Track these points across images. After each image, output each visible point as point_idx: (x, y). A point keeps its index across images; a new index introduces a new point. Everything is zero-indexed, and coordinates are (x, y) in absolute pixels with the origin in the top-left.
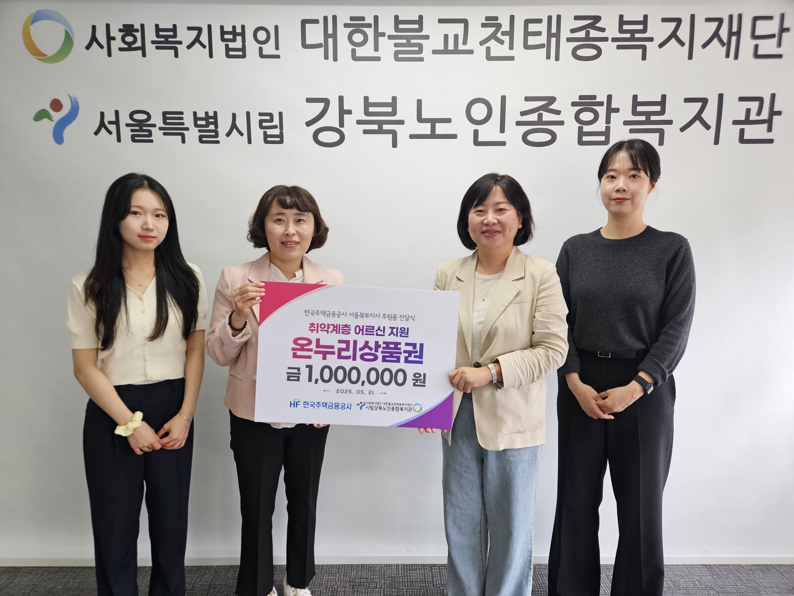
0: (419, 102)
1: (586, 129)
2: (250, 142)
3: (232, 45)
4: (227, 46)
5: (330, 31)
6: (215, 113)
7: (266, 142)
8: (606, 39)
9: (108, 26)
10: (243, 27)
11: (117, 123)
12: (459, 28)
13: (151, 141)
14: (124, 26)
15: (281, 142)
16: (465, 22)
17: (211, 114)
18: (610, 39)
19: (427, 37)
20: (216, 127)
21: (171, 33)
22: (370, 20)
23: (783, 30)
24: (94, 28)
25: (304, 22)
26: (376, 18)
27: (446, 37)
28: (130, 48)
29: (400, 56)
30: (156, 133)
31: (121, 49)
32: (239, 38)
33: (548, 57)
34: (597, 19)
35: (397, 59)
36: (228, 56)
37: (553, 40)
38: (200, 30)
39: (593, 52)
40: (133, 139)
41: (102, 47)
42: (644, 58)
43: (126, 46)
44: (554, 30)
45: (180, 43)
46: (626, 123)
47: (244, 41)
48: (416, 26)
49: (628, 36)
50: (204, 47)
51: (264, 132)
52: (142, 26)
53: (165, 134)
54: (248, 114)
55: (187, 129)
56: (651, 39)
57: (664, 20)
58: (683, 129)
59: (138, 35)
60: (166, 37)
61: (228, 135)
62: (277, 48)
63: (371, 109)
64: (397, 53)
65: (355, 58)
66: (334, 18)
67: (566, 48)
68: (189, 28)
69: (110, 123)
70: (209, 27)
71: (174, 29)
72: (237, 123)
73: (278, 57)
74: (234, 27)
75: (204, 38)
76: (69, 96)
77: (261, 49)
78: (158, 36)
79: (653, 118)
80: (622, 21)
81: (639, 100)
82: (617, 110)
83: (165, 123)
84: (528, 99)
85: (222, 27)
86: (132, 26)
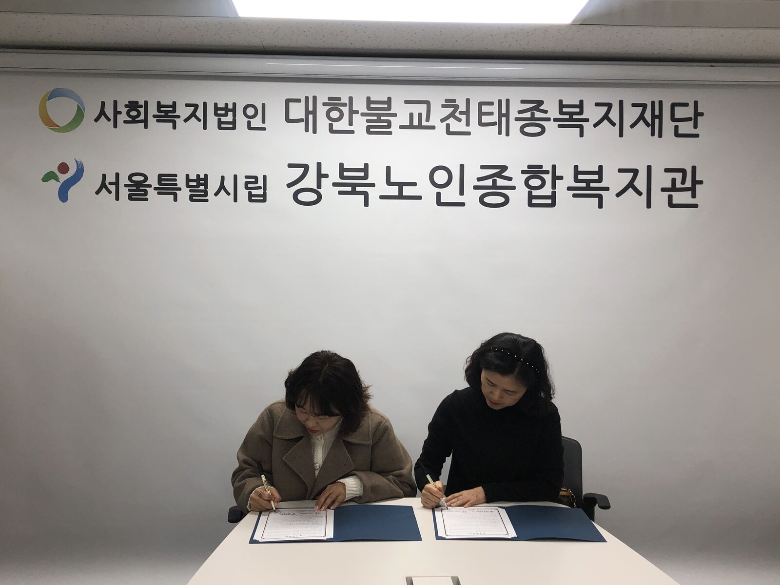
0: (388, 169)
1: (535, 193)
2: (235, 200)
3: (223, 119)
4: (219, 120)
5: (311, 109)
6: (206, 176)
7: (250, 200)
8: (548, 119)
9: (115, 102)
10: (234, 104)
11: (116, 183)
12: (423, 108)
13: (147, 199)
14: (129, 102)
15: (264, 201)
16: (428, 103)
17: (202, 176)
18: (552, 120)
19: (395, 115)
20: (206, 187)
21: (171, 109)
22: (345, 100)
23: (697, 114)
24: (103, 104)
25: (288, 101)
26: (351, 99)
27: (411, 115)
28: (134, 120)
29: (371, 130)
30: (151, 193)
31: (125, 122)
32: (230, 114)
33: (500, 133)
34: (541, 103)
35: (369, 132)
36: (220, 128)
37: (504, 119)
38: (196, 106)
39: (538, 130)
40: (130, 198)
41: (109, 120)
42: (582, 135)
43: (131, 119)
44: (504, 111)
45: (179, 117)
46: (569, 189)
47: (234, 116)
48: (386, 106)
49: (567, 117)
50: (199, 120)
51: (249, 192)
52: (146, 103)
53: (159, 193)
54: (235, 177)
55: (180, 189)
56: (587, 120)
57: (597, 105)
58: (618, 195)
59: (142, 110)
60: (167, 112)
61: (216, 194)
62: (264, 122)
63: (346, 174)
64: (368, 128)
65: (332, 131)
66: (315, 98)
67: (515, 126)
68: (187, 105)
69: (111, 183)
70: (205, 104)
71: (174, 105)
72: (225, 184)
73: (264, 129)
74: (226, 105)
75: (200, 113)
76: (76, 161)
77: (249, 123)
78: (159, 110)
79: (592, 185)
80: (561, 105)
81: (580, 169)
82: (561, 178)
83: (159, 183)
84: (483, 167)
85: (216, 104)
86: (137, 102)
